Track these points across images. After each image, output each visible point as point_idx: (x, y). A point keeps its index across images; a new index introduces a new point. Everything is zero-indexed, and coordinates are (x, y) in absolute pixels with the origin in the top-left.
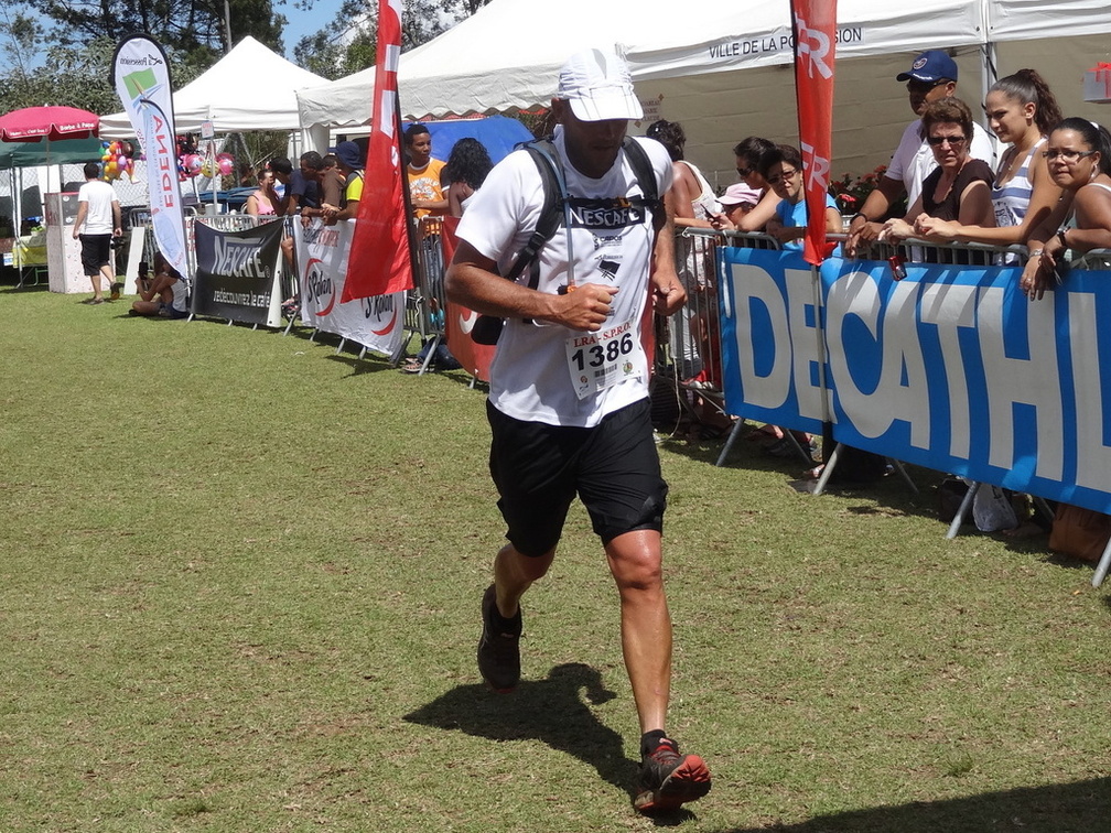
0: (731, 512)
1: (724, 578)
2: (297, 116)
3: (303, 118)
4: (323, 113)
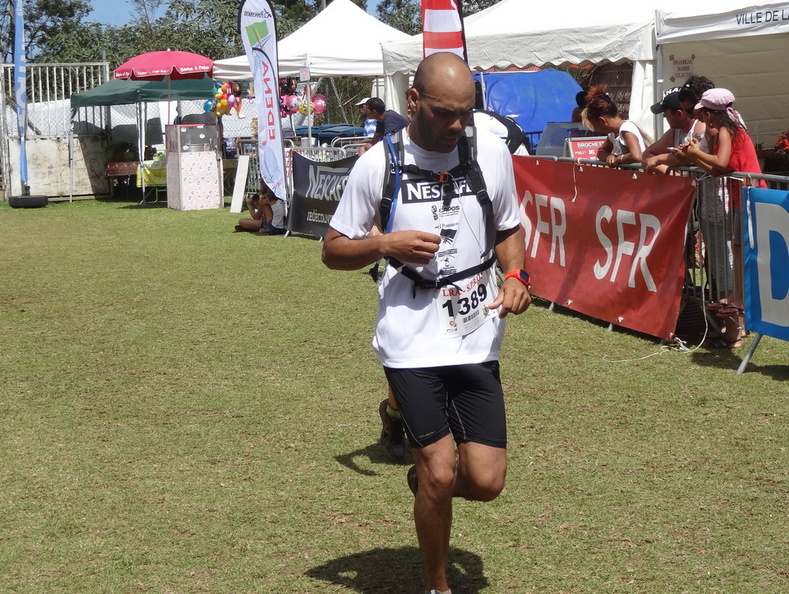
0: (750, 414)
1: (744, 470)
2: (381, 65)
3: (387, 66)
4: (404, 63)
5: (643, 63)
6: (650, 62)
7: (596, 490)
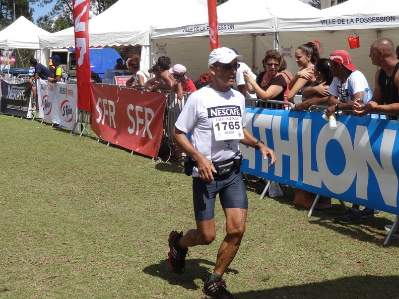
1: (185, 211)
2: (39, 45)
4: (48, 44)
5: (146, 46)
6: (148, 46)
7: (127, 220)
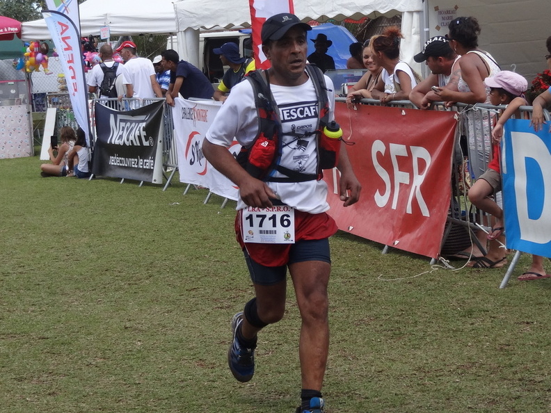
1: (507, 372)
2: (174, 23)
7: (373, 393)
